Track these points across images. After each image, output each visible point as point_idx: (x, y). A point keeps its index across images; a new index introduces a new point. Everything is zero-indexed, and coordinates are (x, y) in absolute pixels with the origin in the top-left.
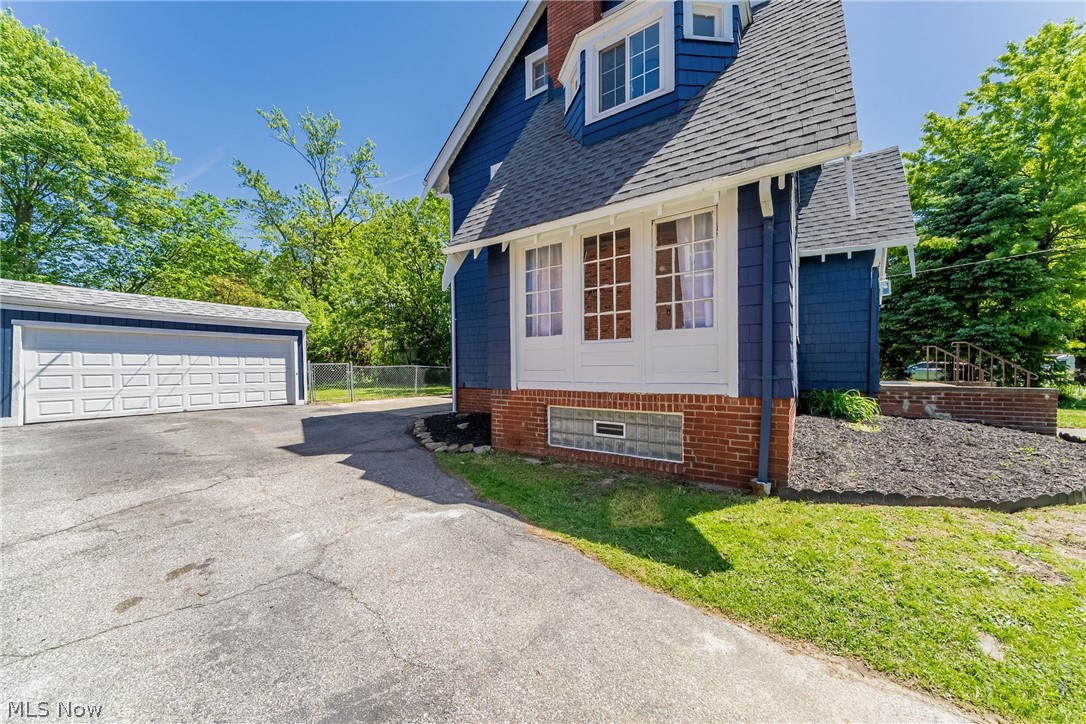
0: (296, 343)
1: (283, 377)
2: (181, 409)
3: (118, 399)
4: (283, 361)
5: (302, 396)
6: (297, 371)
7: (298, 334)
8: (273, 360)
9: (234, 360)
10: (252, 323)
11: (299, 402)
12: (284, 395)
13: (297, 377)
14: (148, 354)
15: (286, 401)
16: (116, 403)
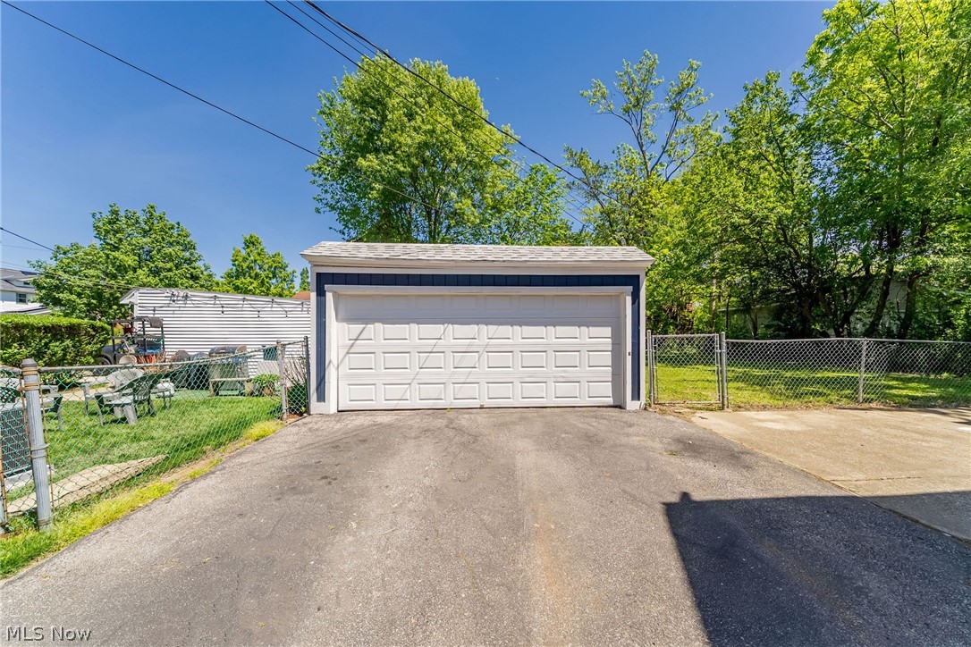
0: (629, 299)
1: (607, 358)
2: (476, 403)
3: (415, 385)
4: (607, 331)
5: (636, 396)
6: (629, 348)
7: (633, 281)
8: (594, 331)
9: (540, 330)
10: (564, 268)
11: (632, 405)
12: (607, 389)
13: (629, 359)
14: (443, 324)
15: (610, 401)
16: (413, 391)
